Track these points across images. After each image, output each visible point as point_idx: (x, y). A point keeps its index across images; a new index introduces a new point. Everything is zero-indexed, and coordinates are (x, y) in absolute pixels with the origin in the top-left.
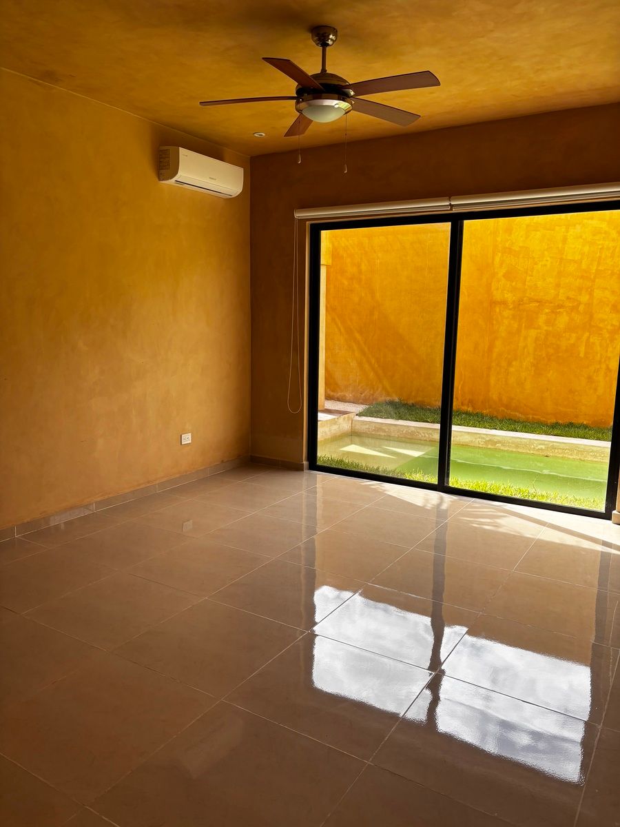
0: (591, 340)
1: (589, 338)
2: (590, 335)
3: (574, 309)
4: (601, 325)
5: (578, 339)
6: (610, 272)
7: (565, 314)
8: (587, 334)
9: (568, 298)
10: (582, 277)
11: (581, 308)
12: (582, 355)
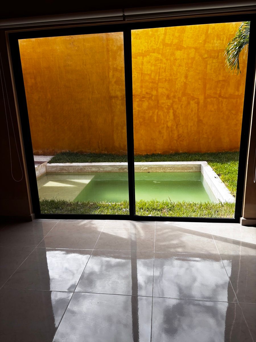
0: (159, 113)
1: (158, 112)
2: (158, 111)
3: (150, 98)
4: (163, 106)
5: (153, 113)
6: (164, 79)
7: (146, 101)
8: (157, 111)
9: (147, 93)
10: (152, 82)
11: (153, 98)
12: (155, 121)
